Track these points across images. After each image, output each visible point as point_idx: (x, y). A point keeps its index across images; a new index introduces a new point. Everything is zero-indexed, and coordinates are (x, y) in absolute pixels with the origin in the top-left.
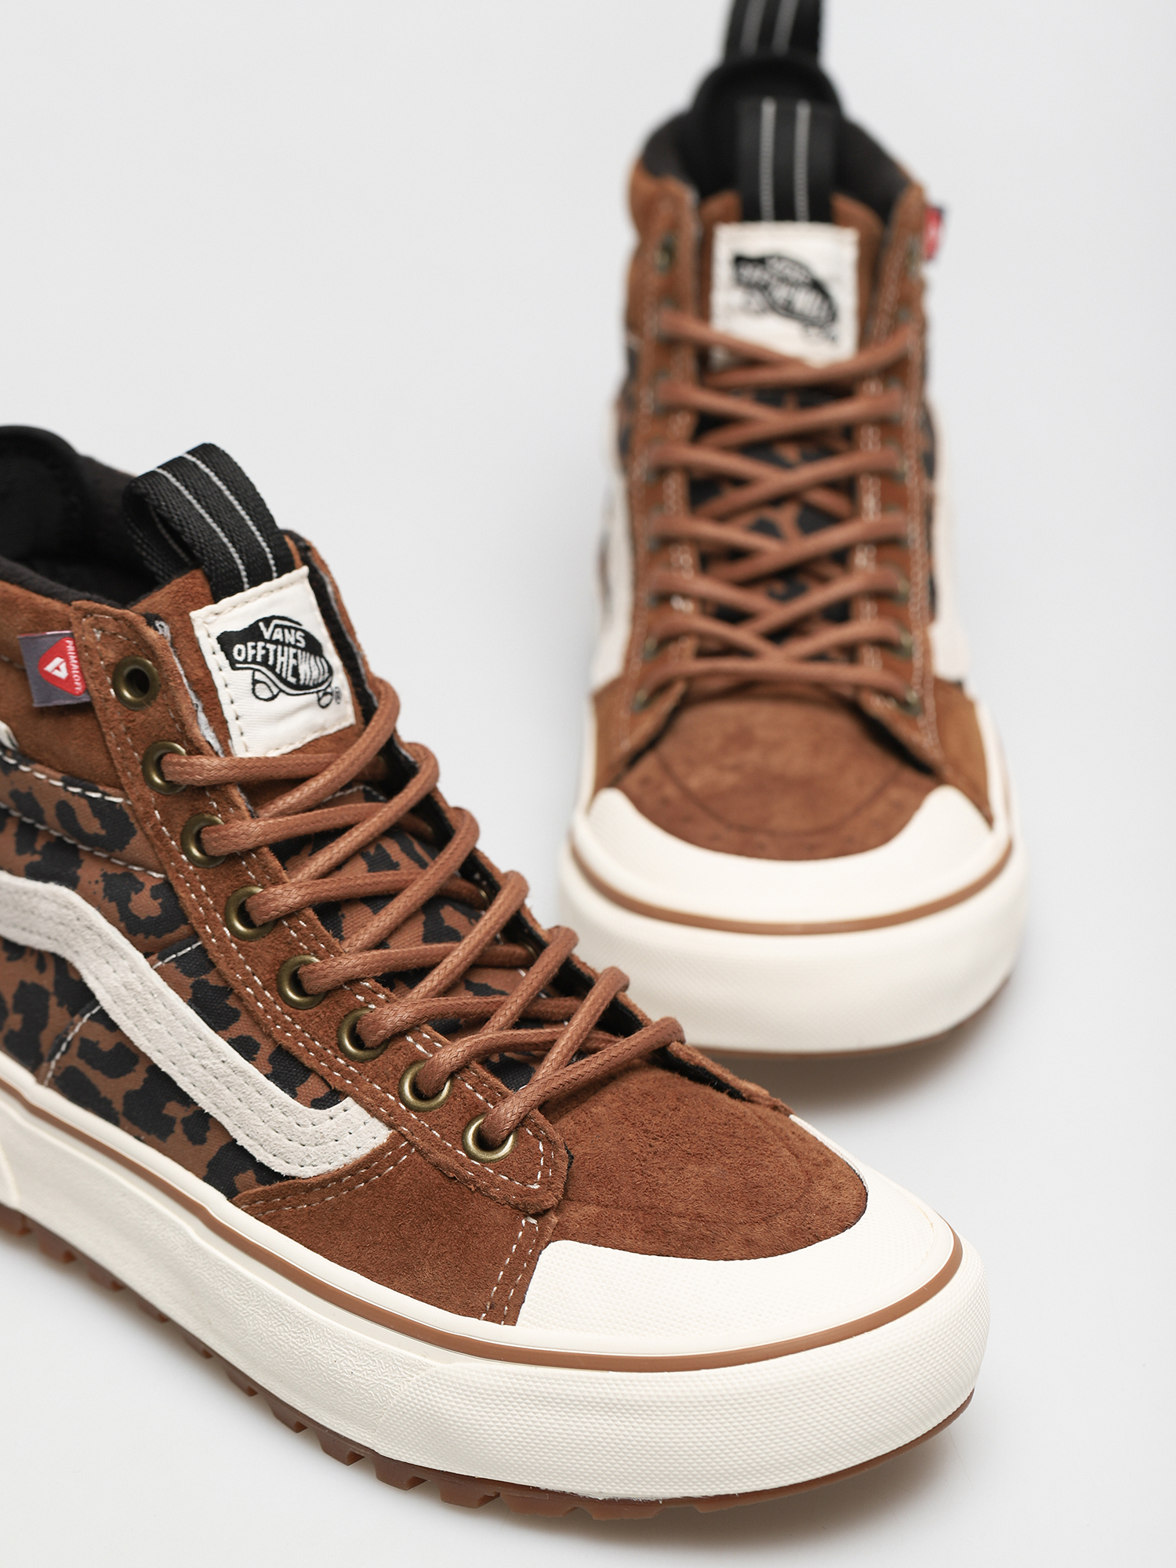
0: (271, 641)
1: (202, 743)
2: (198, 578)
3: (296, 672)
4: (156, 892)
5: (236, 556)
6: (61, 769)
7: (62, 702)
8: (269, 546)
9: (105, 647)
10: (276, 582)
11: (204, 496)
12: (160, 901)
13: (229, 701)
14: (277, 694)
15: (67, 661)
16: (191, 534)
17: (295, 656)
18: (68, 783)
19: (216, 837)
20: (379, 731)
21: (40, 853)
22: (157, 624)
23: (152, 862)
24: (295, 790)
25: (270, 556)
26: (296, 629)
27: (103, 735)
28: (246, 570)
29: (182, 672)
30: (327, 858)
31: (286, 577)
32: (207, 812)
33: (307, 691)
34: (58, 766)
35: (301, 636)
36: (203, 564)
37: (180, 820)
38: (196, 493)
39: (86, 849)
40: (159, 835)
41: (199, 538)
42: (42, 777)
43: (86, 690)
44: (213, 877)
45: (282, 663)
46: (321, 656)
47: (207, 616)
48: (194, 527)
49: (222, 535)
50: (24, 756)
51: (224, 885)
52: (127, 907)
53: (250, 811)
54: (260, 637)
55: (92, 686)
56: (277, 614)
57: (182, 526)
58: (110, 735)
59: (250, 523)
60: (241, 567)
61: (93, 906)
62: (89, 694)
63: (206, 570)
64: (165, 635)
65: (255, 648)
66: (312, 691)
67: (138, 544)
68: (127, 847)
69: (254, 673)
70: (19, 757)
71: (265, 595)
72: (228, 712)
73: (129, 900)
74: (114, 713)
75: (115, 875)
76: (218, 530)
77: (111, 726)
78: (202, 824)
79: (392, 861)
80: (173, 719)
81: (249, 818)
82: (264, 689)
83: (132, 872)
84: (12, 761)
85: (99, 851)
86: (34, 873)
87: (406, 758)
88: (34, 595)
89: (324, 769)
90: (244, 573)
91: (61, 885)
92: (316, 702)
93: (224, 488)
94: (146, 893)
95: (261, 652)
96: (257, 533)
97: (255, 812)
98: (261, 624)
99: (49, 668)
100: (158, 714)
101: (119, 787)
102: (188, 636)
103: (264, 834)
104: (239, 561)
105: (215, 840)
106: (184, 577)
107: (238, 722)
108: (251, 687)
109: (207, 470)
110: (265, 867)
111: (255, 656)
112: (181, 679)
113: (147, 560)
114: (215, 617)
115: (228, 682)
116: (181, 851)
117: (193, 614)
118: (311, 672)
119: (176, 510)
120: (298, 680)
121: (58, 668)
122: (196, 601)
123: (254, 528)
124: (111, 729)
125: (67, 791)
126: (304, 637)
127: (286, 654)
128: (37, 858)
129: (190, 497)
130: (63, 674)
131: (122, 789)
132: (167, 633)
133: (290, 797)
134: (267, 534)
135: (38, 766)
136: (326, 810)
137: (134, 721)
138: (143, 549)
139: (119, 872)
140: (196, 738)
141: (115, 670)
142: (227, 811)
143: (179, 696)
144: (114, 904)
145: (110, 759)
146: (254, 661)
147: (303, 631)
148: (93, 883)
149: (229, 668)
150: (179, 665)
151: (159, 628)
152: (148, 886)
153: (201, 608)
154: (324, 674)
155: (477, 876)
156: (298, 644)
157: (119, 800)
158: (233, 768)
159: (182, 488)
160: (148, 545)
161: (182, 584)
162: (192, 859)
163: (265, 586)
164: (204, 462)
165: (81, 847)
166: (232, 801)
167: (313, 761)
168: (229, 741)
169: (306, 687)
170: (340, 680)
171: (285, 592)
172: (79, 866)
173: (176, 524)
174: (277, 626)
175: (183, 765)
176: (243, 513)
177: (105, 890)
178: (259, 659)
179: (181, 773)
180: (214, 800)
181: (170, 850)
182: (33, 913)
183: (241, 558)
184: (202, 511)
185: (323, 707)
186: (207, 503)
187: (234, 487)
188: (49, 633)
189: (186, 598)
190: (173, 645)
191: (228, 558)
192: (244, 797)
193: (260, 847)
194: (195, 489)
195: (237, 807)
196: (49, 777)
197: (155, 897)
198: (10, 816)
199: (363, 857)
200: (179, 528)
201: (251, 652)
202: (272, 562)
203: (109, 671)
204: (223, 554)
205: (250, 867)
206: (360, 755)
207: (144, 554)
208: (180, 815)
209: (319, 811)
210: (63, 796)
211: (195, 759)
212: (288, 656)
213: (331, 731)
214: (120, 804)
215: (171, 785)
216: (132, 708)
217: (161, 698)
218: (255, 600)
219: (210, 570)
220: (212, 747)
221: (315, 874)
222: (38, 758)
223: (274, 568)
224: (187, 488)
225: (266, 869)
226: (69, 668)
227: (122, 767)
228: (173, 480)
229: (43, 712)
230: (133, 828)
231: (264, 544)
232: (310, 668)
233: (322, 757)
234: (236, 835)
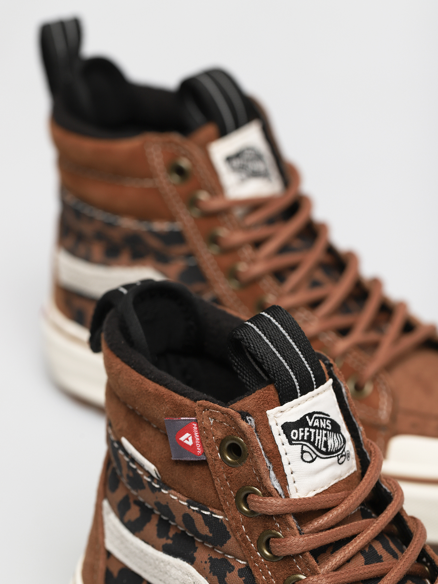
0: (312, 427)
1: (272, 490)
2: (271, 390)
3: (326, 445)
4: (241, 573)
5: (294, 377)
6: (186, 495)
7: (189, 459)
8: (312, 370)
9: (216, 429)
10: (316, 391)
11: (275, 340)
12: (244, 578)
13: (287, 463)
14: (315, 458)
15: (193, 435)
16: (268, 365)
17: (326, 435)
18: (190, 504)
19: (279, 546)
20: (372, 478)
21: (172, 539)
22: (248, 418)
23: (240, 554)
24: (324, 515)
25: (312, 376)
26: (327, 419)
27: (213, 480)
28: (299, 385)
29: (261, 447)
30: (342, 556)
31: (321, 387)
32: (273, 529)
33: (332, 456)
34: (185, 493)
35: (329, 423)
36: (275, 382)
37: (257, 533)
38: (271, 338)
39: (199, 540)
40: (245, 540)
41: (273, 367)
42: (175, 498)
43: (204, 453)
44: (276, 567)
45: (319, 440)
46: (340, 433)
47: (276, 413)
48: (270, 360)
49: (286, 364)
50: (164, 484)
51: (283, 573)
52: (224, 580)
53: (299, 530)
54: (307, 425)
55: (208, 451)
56: (316, 411)
57: (263, 359)
58: (217, 480)
59: (301, 356)
60: (297, 384)
61: (203, 576)
62: (205, 455)
63: (277, 386)
64: (252, 425)
65: (303, 431)
66: (334, 455)
67: (235, 366)
68: (225, 545)
69: (302, 447)
70: (161, 484)
71: (309, 399)
72: (287, 470)
73: (225, 576)
74: (219, 468)
75: (217, 559)
76: (284, 361)
77: (218, 475)
78: (270, 535)
79: (378, 555)
80: (255, 474)
81: (298, 535)
82: (308, 456)
83: (227, 558)
84: (157, 486)
85: (206, 543)
86: (167, 550)
87: (385, 490)
88: (173, 394)
89: (341, 503)
90: (298, 387)
91: (184, 561)
92: (337, 462)
93: (286, 334)
94: (235, 572)
95: (307, 434)
96: (306, 362)
97: (302, 530)
98: (307, 417)
99: (182, 439)
100: (246, 470)
101: (221, 509)
102: (265, 425)
103: (307, 545)
104: (295, 380)
105: (278, 547)
106: (263, 389)
107: (292, 475)
108: (301, 455)
109: (277, 323)
110: (307, 564)
111: (303, 436)
112: (261, 452)
113: (240, 375)
114: (281, 414)
115: (287, 452)
116: (257, 550)
117: (268, 412)
118: (334, 443)
119: (259, 349)
120: (327, 449)
121: (187, 439)
122: (270, 404)
123: (303, 359)
124: (218, 477)
125: (190, 508)
126: (330, 423)
127: (321, 434)
128: (170, 542)
129: (267, 341)
130: (190, 443)
131: (223, 510)
132: (253, 424)
133: (322, 520)
134: (311, 362)
135: (173, 492)
136: (342, 527)
137: (232, 473)
138: (238, 369)
139: (219, 558)
140: (268, 486)
141: (221, 443)
142: (286, 530)
143: (259, 462)
144: (216, 577)
145: (216, 492)
146: (303, 440)
147: (330, 419)
148: (204, 563)
149: (288, 444)
150: (260, 443)
151: (249, 421)
152: (237, 569)
153: (273, 408)
154: (341, 444)
155: (424, 560)
156: (328, 428)
157: (221, 517)
158: (290, 505)
159: (262, 335)
160: (241, 367)
161: (262, 394)
162: (263, 556)
163: (310, 394)
164: (274, 318)
165: (196, 539)
166: (288, 524)
167: (335, 498)
168: (287, 487)
169: (332, 453)
170: (350, 446)
171: (320, 396)
172: (195, 551)
173: (259, 358)
174: (316, 418)
175: (261, 503)
176: (297, 350)
177: (211, 568)
178: (305, 438)
179: (259, 507)
180: (278, 523)
181: (250, 549)
182: (166, 573)
183: (296, 378)
184: (274, 350)
185: (340, 464)
186: (277, 344)
187: (292, 334)
188: (182, 418)
189: (264, 402)
190: (256, 432)
191: (289, 378)
192: (295, 521)
193: (305, 552)
194: (270, 335)
195: (291, 528)
196: (179, 499)
197: (241, 576)
198: (154, 513)
199: (362, 554)
200: (261, 360)
201: (301, 434)
202: (314, 379)
203: (217, 443)
204: (286, 376)
205: (298, 563)
206: (361, 494)
207: (238, 372)
208: (257, 529)
209: (338, 528)
210: (187, 511)
211: (268, 500)
212: (322, 435)
213: (344, 477)
214: (222, 520)
215: (253, 512)
216: (231, 466)
217: (248, 461)
218: (304, 403)
219: (279, 386)
220: (278, 492)
221: (335, 566)
222: (173, 486)
223: (315, 383)
224: (265, 335)
225: (308, 565)
226: (194, 440)
227: (224, 499)
228: (257, 330)
229: (177, 462)
230: (229, 534)
231: (309, 369)
232: (334, 441)
233: (340, 495)
234: (291, 545)
